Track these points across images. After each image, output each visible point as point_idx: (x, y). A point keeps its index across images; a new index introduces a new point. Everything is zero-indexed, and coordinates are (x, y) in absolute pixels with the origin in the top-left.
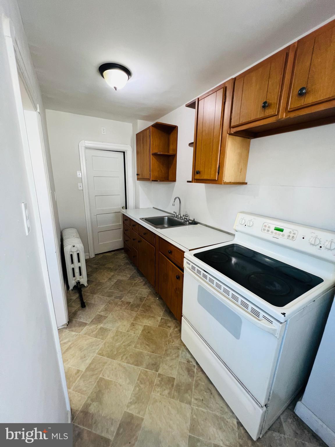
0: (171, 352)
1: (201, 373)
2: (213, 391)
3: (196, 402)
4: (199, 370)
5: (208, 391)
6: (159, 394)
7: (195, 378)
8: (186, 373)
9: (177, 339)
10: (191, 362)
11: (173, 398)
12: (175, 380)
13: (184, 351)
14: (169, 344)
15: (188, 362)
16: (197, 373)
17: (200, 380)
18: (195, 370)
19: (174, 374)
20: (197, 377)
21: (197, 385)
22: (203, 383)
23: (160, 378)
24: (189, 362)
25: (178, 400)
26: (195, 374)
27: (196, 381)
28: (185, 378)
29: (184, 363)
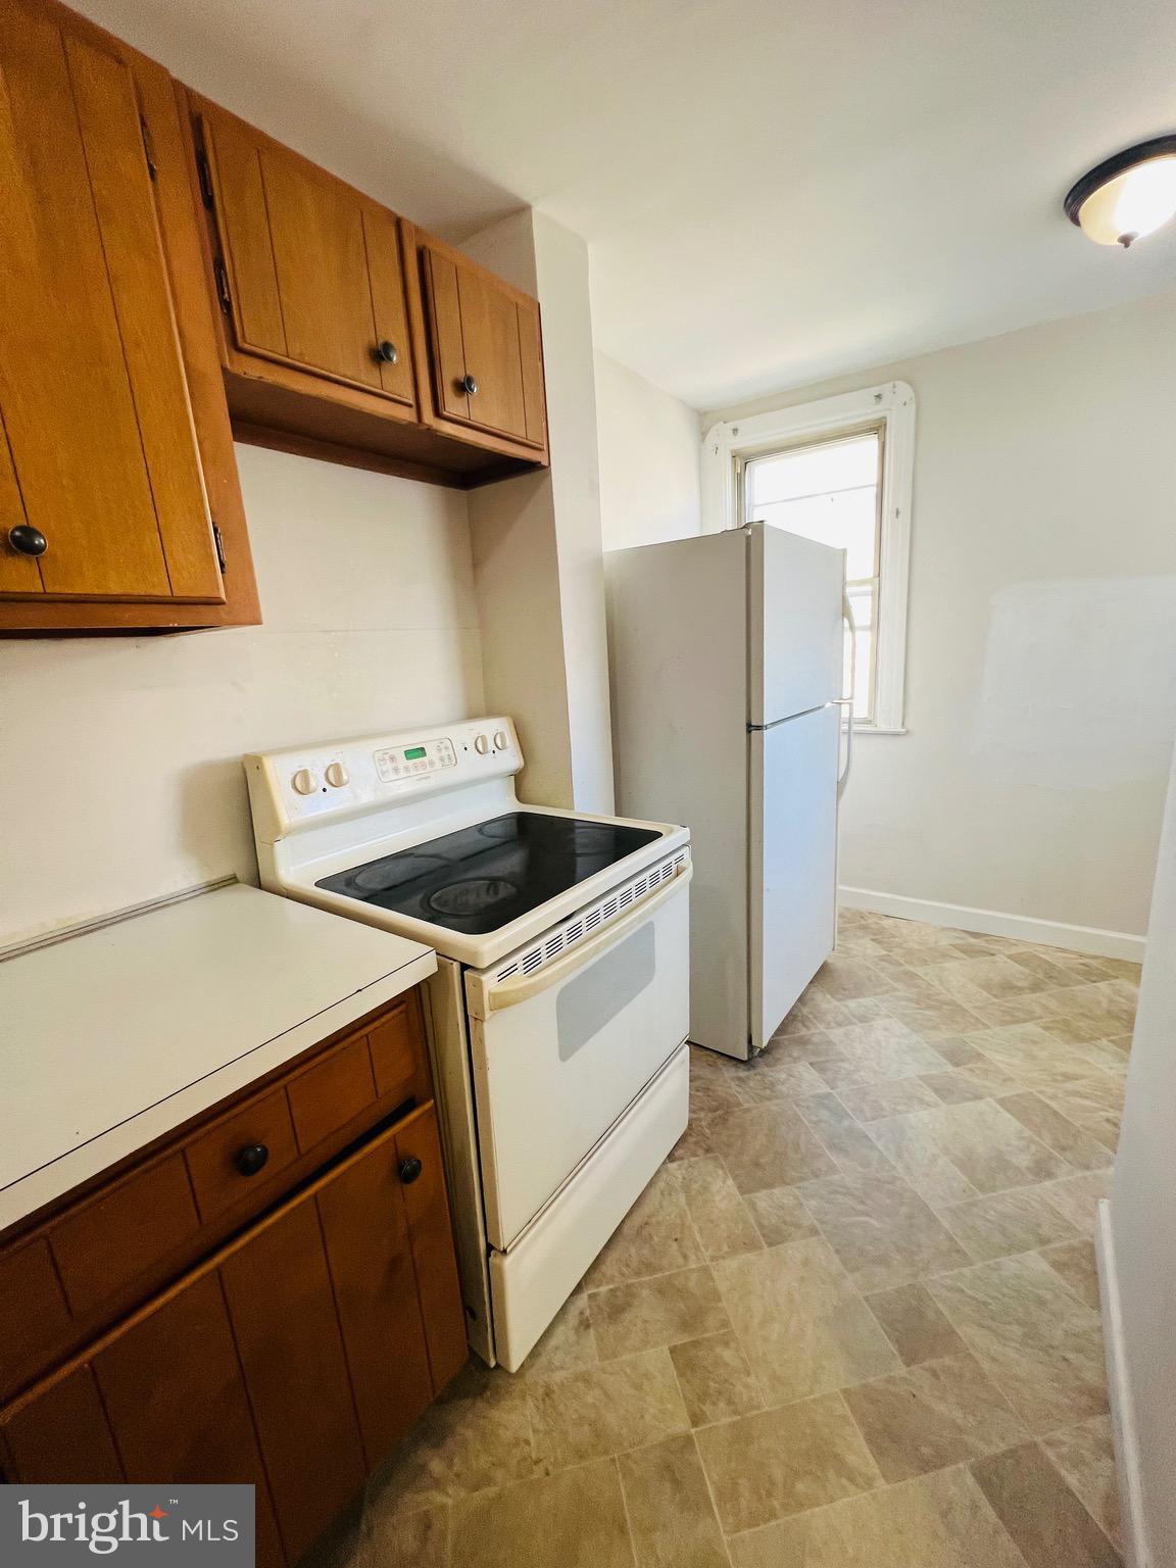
0: (580, 1421)
1: (604, 1268)
2: (637, 1220)
3: (693, 1257)
4: (596, 1276)
5: (645, 1233)
6: (751, 1380)
7: (630, 1281)
8: (627, 1316)
9: (500, 1425)
10: (581, 1313)
11: (725, 1324)
12: (675, 1346)
13: (550, 1362)
14: (542, 1456)
15: (585, 1324)
16: (612, 1280)
17: (627, 1265)
18: (604, 1289)
19: (656, 1358)
20: (623, 1275)
21: (649, 1267)
22: (631, 1251)
23: (704, 1408)
24: (588, 1320)
25: (720, 1305)
26: (617, 1285)
27: (638, 1274)
28: (648, 1311)
29: (600, 1338)
